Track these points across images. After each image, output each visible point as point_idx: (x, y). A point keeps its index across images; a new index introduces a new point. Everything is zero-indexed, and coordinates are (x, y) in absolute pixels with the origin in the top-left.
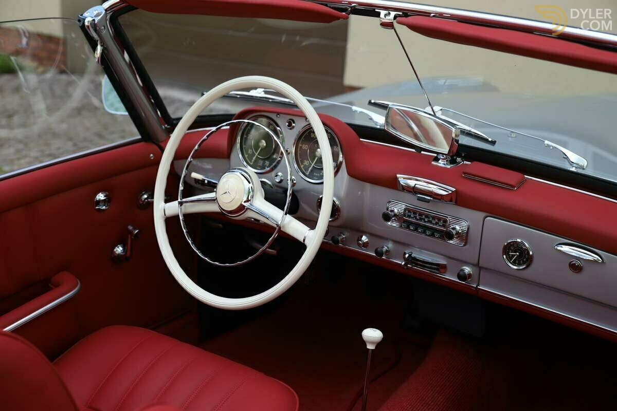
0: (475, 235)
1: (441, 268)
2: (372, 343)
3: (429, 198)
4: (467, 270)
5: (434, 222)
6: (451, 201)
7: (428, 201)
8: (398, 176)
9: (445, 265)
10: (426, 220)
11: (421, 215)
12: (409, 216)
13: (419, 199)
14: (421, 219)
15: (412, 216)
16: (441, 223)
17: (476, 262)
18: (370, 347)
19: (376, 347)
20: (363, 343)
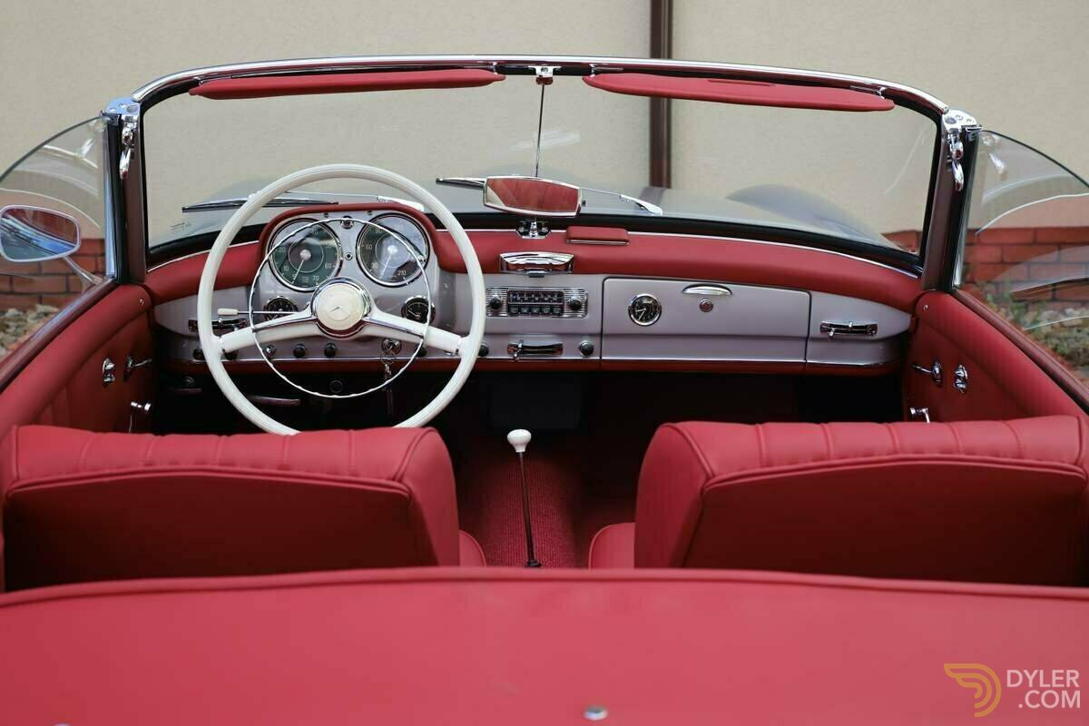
0: (595, 302)
1: (558, 349)
2: (521, 444)
3: (542, 272)
4: (585, 342)
5: (546, 299)
6: (566, 269)
7: (541, 276)
8: (502, 255)
9: (561, 345)
10: (537, 299)
11: (529, 294)
12: (516, 300)
13: (532, 276)
14: (529, 300)
15: (519, 298)
16: (555, 298)
17: (598, 330)
18: (521, 450)
19: (526, 449)
20: (511, 447)
